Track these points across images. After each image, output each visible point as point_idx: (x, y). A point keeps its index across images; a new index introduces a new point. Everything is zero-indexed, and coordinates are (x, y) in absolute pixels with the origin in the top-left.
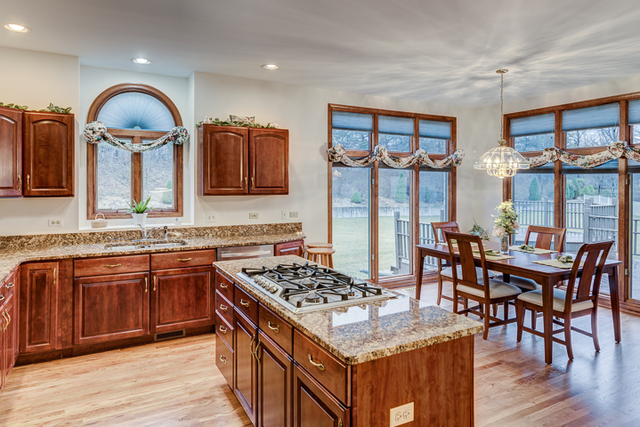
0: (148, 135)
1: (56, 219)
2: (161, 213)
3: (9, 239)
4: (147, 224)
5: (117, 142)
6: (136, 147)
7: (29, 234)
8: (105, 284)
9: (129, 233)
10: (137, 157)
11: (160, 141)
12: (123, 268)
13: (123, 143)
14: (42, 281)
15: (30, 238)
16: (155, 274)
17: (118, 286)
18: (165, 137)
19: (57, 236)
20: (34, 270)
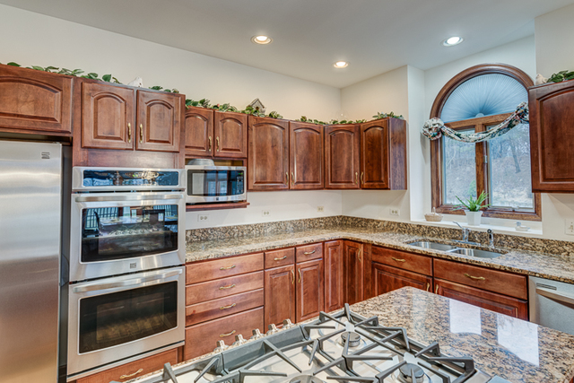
0: (492, 120)
1: (395, 209)
2: (513, 214)
3: (368, 220)
4: (478, 223)
5: (452, 135)
6: (477, 136)
7: (380, 219)
8: (393, 277)
9: (453, 231)
10: (481, 147)
12: (407, 265)
13: (458, 136)
15: (378, 222)
16: (438, 283)
18: (509, 118)
19: (395, 223)
20: (350, 247)
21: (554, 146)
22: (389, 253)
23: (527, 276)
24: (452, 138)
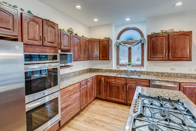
0: (133, 42)
1: (108, 66)
2: (137, 66)
3: (99, 69)
4: (130, 69)
5: (123, 45)
6: (129, 46)
7: (103, 69)
8: (114, 85)
9: (125, 71)
10: (130, 48)
11: (136, 43)
12: (118, 81)
13: (125, 45)
14: (100, 80)
15: (103, 70)
16: (128, 85)
17: (117, 86)
18: (138, 42)
19: (108, 70)
20: (99, 78)
21: (153, 50)
22: (113, 78)
23: (150, 80)
24: (123, 46)
